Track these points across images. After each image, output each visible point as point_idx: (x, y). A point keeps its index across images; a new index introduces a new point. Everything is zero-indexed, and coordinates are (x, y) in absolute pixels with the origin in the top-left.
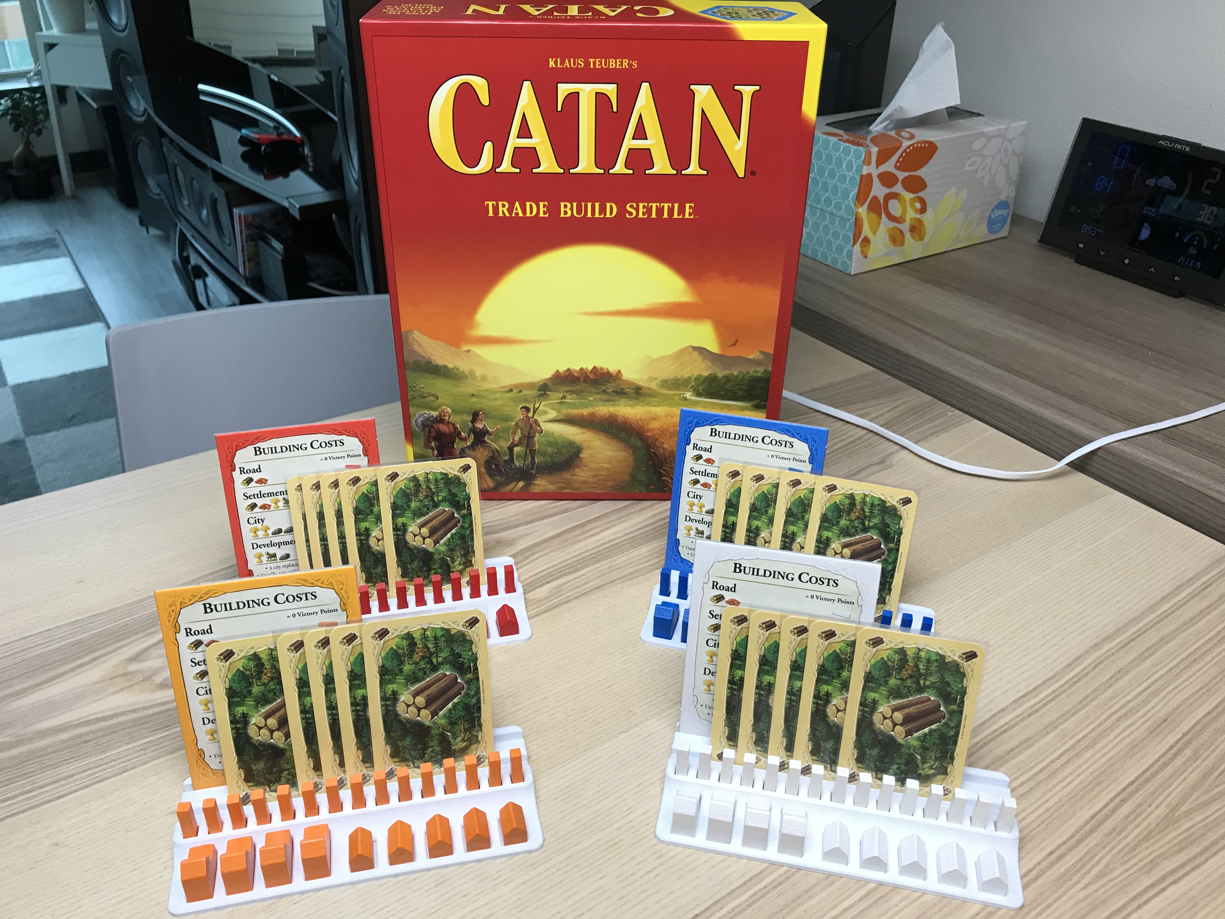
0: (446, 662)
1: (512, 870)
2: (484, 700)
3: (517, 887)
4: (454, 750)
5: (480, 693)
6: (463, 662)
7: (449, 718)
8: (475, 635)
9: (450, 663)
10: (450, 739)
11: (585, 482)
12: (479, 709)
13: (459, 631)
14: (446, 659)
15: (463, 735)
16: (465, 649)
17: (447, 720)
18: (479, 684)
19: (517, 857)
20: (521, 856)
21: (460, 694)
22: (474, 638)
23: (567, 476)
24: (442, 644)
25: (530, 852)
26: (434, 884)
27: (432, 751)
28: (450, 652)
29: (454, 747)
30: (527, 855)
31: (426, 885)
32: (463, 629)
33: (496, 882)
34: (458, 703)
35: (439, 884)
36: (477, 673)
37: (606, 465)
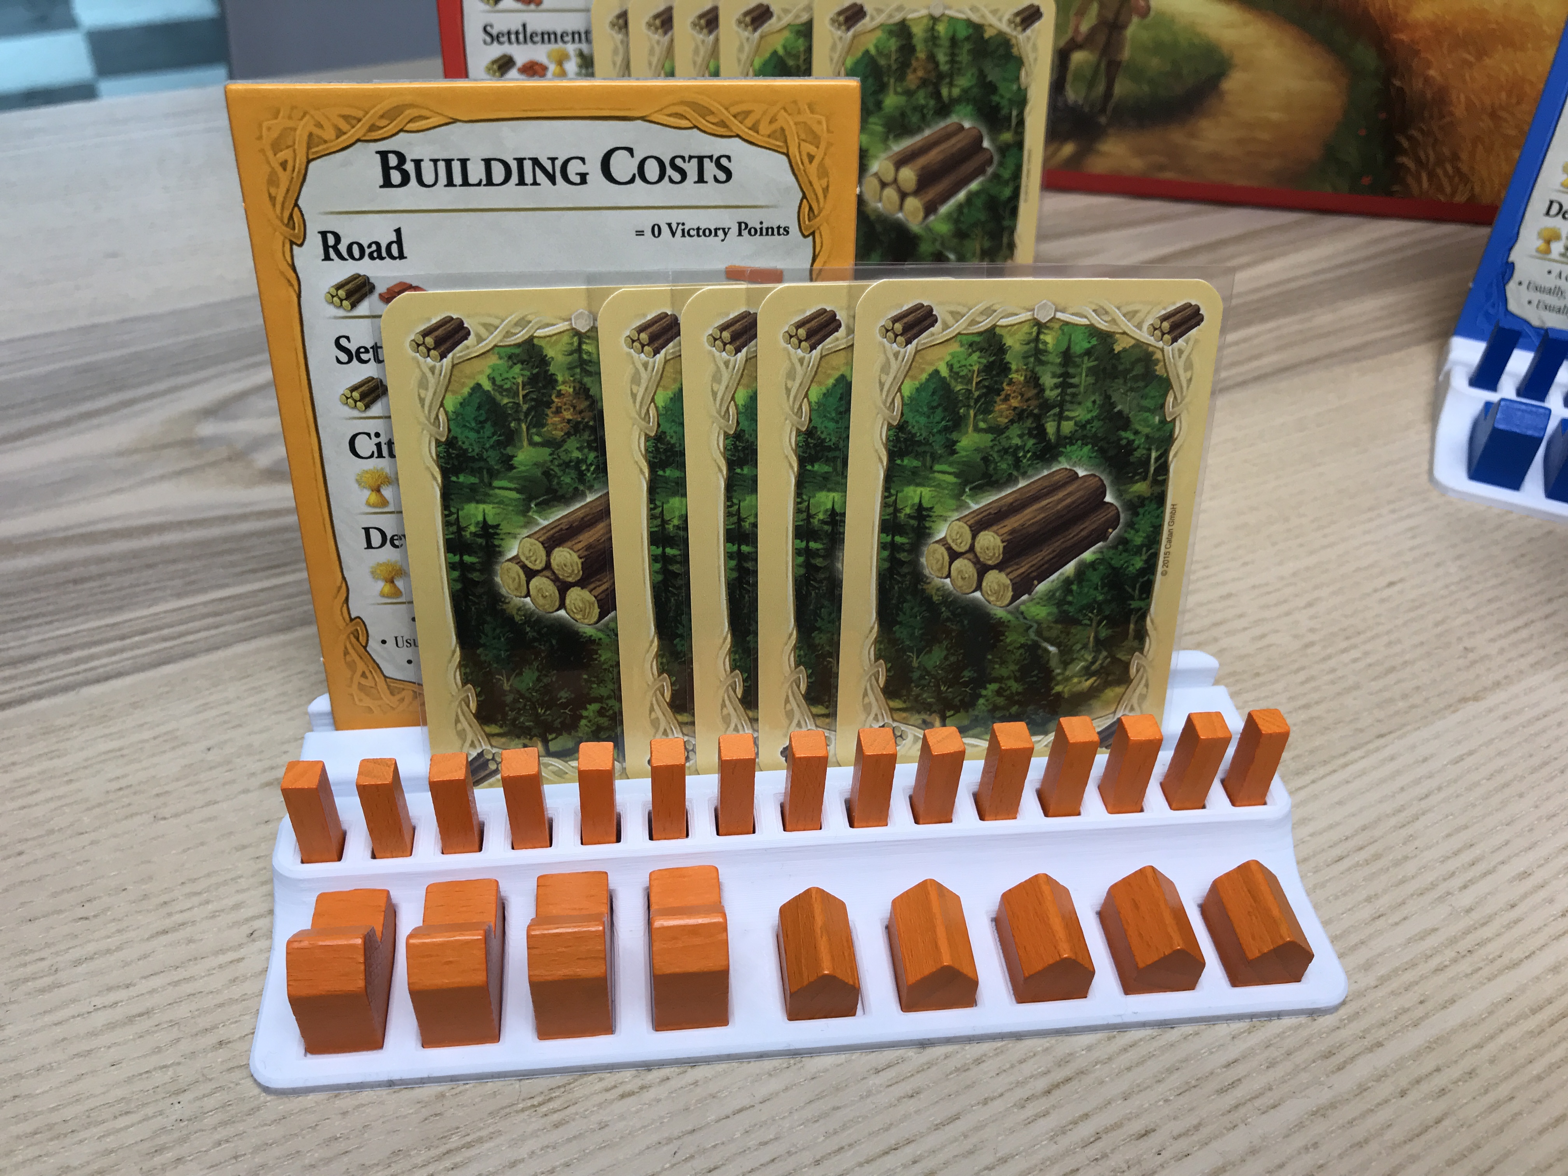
0: (1083, 438)
1: (1272, 1064)
2: (1166, 564)
3: (1300, 1126)
4: (1059, 694)
5: (1159, 543)
6: (1130, 443)
7: (1060, 603)
8: (1181, 363)
9: (1093, 440)
10: (1054, 663)
11: (1215, 157)
12: (1147, 589)
13: (1139, 344)
14: (1083, 427)
15: (1089, 658)
16: (1145, 403)
17: (1055, 610)
18: (1161, 517)
19: (1277, 1026)
20: (1287, 1021)
21: (1103, 537)
22: (1178, 371)
23: (1177, 136)
24: (1082, 379)
25: (1313, 1013)
26: (1041, 1084)
27: (999, 693)
28: (1101, 407)
29: (1059, 688)
30: (1303, 1019)
31: (1019, 1084)
32: (1151, 340)
33: (1229, 1099)
34: (1093, 565)
35: (1057, 1086)
36: (1164, 482)
37: (1275, 116)
